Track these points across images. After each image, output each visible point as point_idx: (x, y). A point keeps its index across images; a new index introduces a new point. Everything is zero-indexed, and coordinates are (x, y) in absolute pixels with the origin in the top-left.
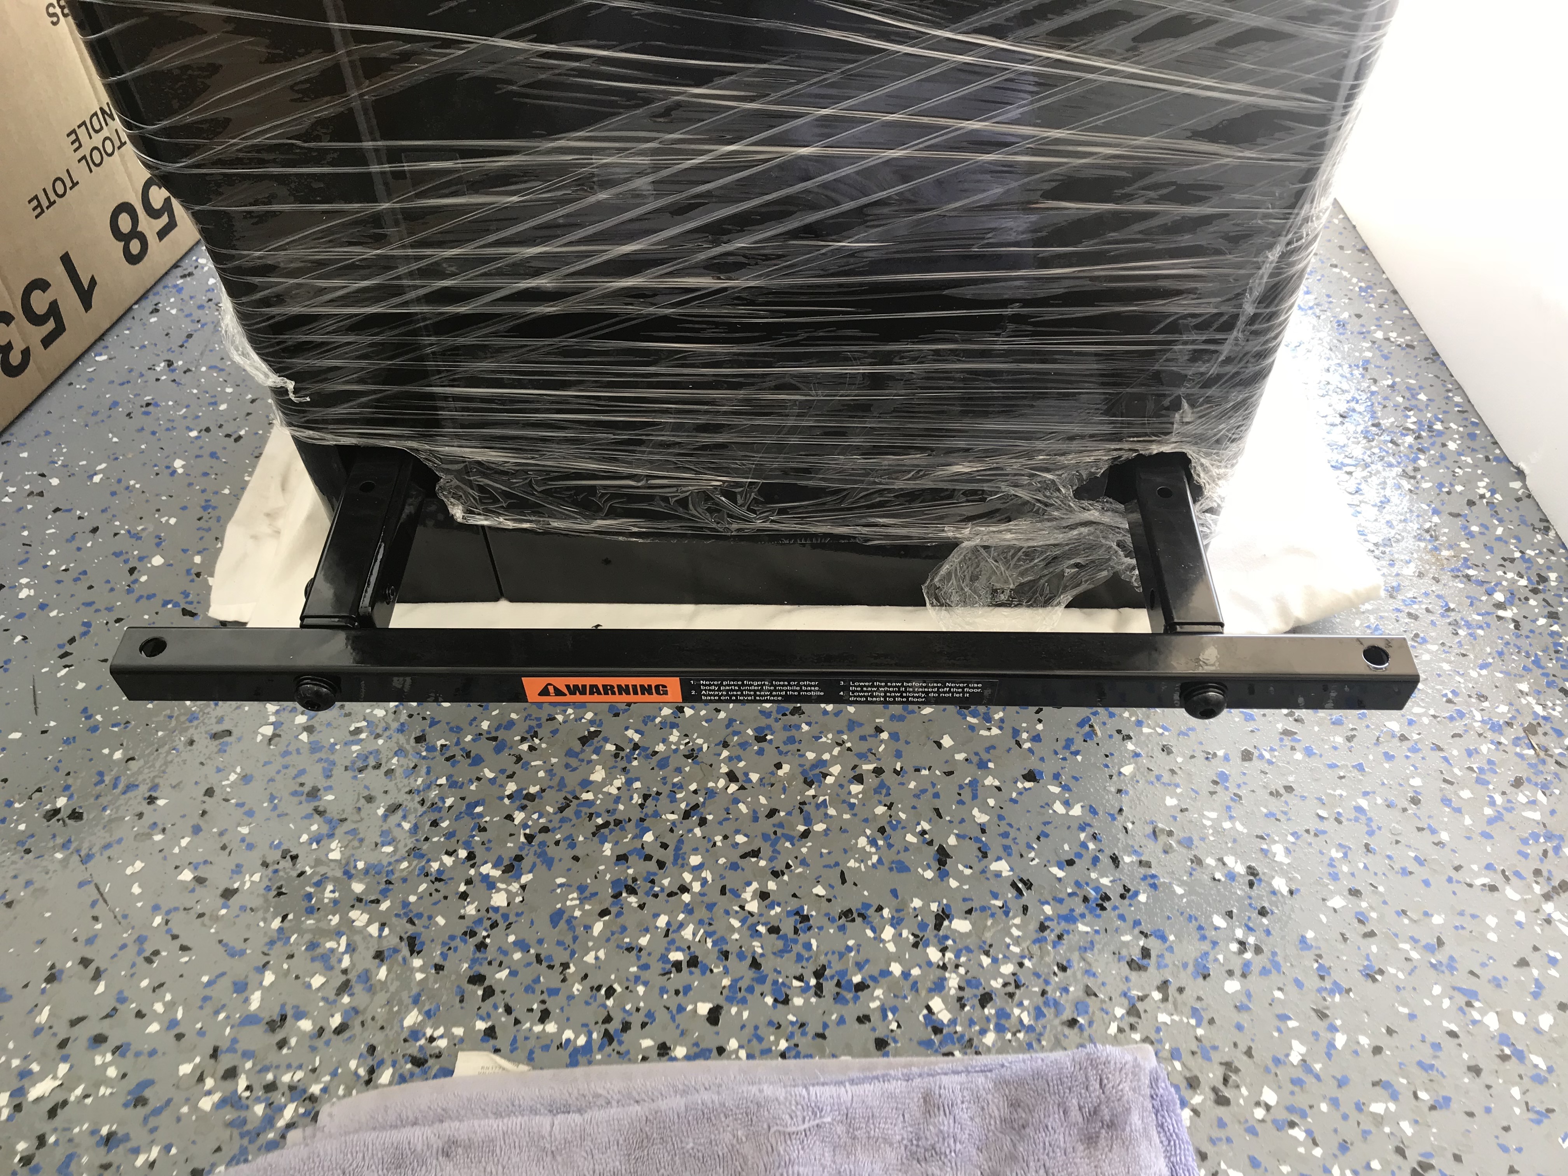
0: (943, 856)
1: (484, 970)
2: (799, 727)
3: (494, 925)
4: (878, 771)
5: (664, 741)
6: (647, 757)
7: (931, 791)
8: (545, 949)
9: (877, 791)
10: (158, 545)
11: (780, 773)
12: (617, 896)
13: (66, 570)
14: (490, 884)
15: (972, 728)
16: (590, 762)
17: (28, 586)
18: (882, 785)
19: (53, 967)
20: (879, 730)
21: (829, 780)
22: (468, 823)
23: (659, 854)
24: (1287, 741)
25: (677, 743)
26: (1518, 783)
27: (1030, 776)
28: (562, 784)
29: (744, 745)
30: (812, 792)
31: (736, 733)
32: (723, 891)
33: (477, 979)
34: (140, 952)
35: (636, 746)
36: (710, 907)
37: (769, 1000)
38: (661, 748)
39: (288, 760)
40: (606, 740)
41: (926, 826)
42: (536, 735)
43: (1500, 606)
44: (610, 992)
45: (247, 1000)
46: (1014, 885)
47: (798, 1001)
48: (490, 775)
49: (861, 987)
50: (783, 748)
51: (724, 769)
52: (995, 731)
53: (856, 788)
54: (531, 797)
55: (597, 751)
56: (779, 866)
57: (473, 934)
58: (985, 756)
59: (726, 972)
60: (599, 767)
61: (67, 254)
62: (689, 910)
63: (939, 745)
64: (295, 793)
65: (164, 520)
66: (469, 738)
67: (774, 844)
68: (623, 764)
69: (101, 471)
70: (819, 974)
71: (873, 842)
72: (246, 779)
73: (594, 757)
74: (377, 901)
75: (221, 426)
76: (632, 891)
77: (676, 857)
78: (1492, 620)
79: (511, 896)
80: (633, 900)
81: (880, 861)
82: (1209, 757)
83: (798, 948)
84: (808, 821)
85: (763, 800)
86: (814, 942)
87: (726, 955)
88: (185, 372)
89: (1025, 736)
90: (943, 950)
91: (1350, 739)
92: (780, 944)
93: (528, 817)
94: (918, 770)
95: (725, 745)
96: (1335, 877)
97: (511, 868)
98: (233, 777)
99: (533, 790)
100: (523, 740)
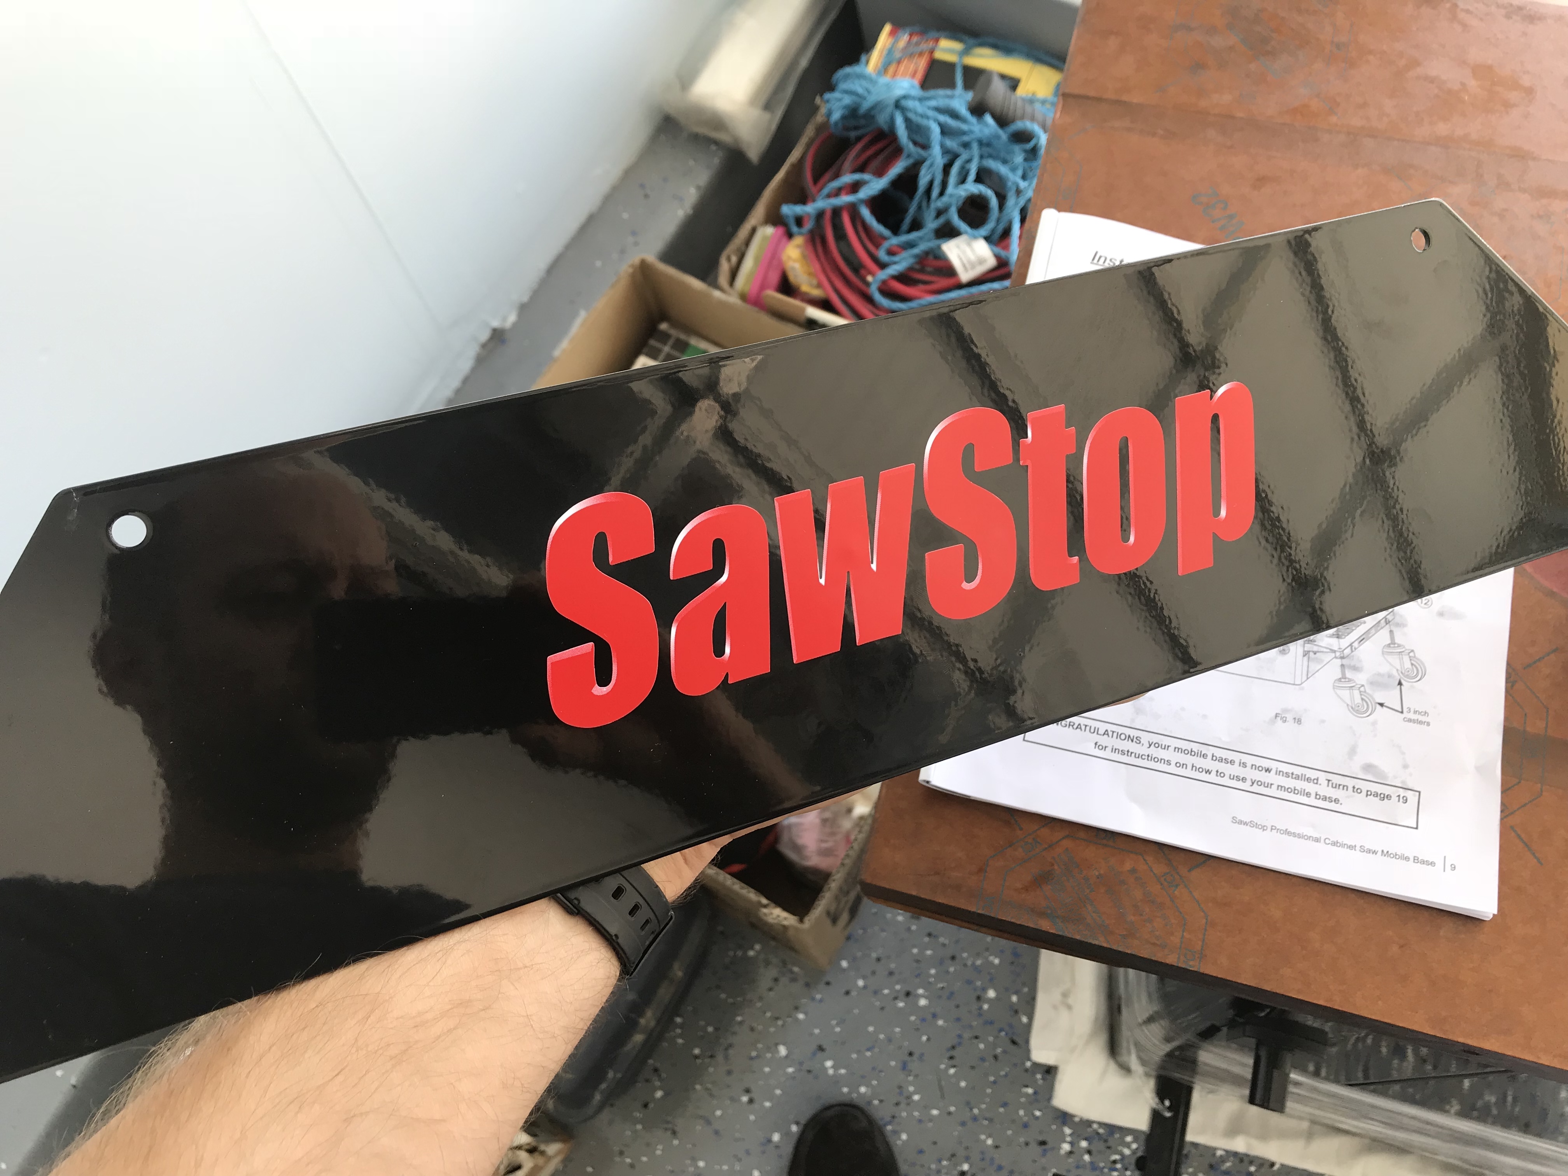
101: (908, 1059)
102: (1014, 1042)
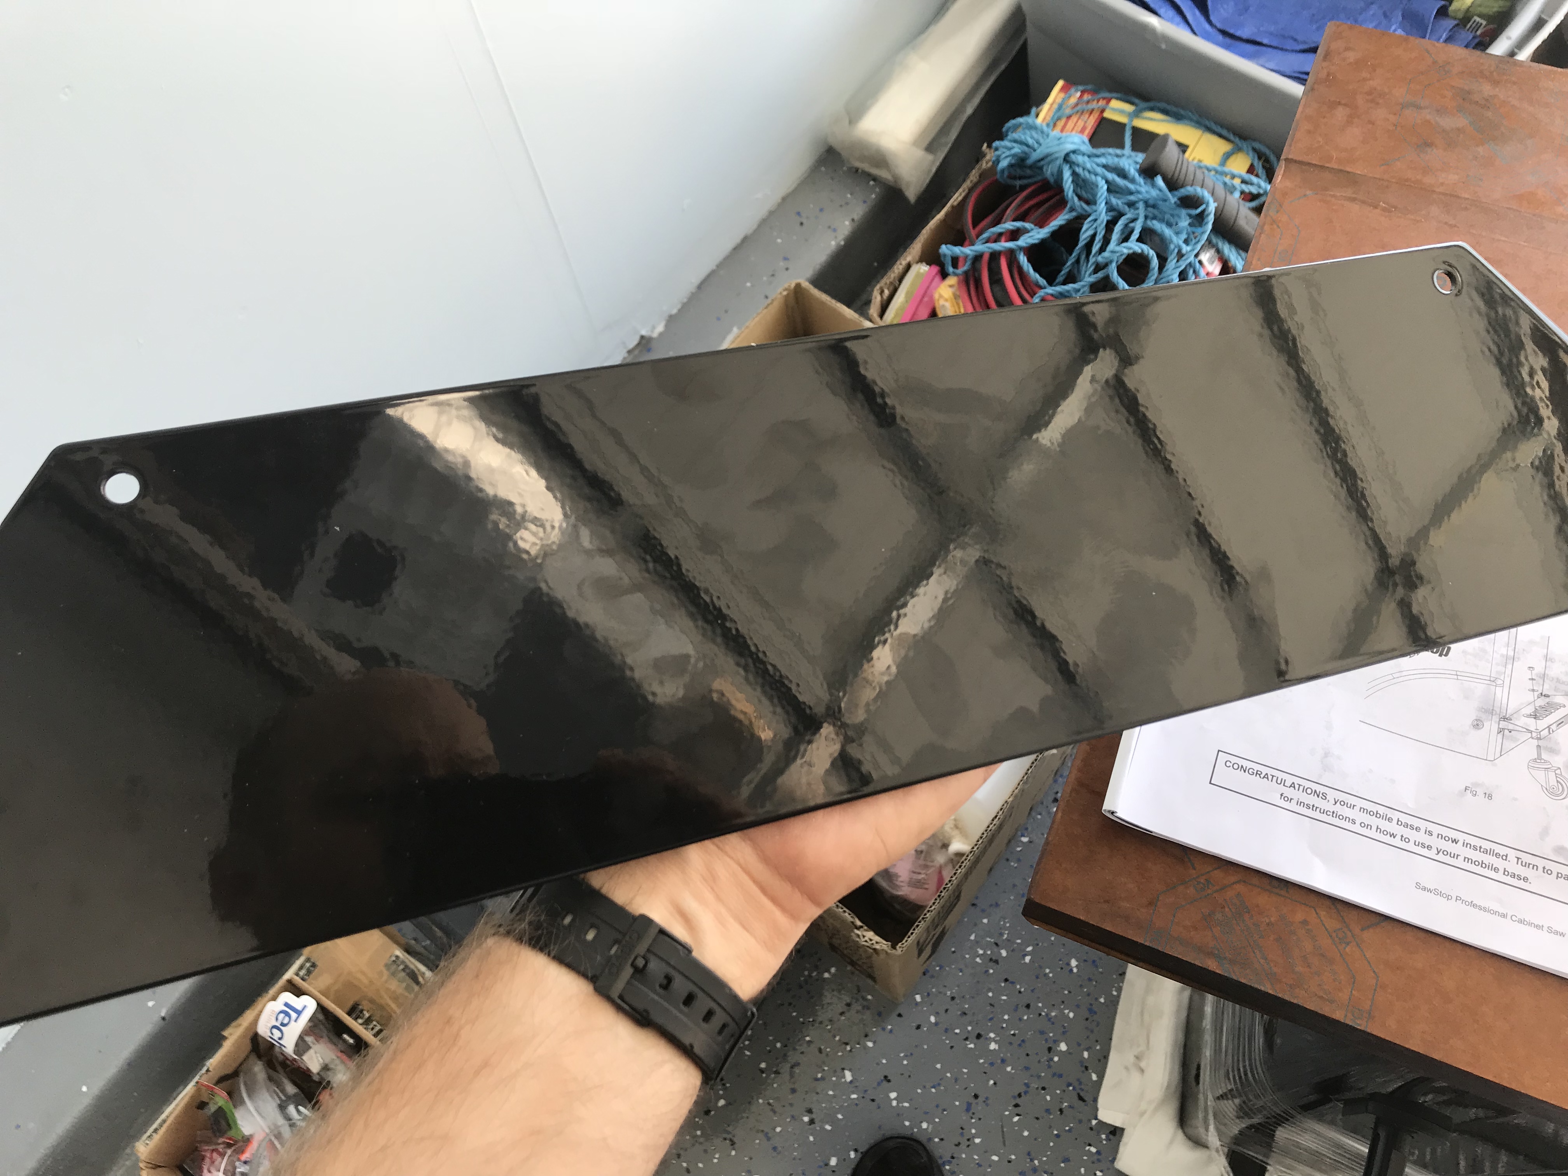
101: (972, 1100)
102: (1081, 1098)
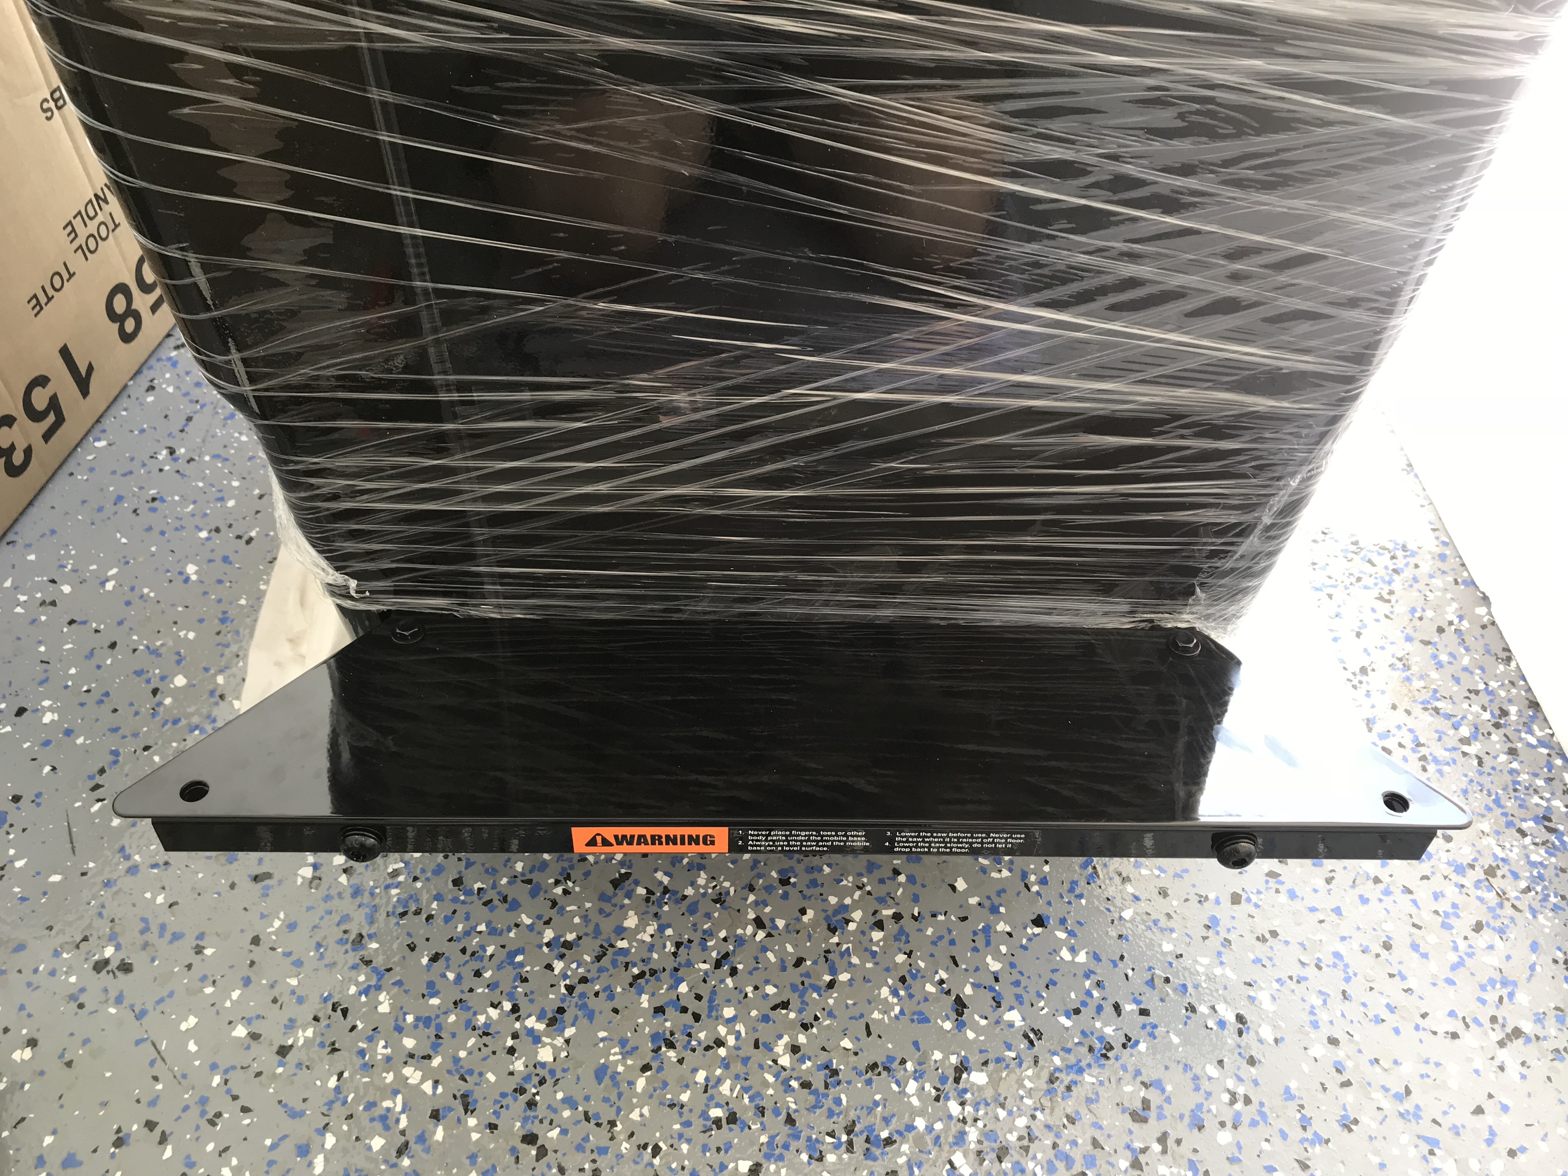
0: (960, 1005)
1: (536, 1128)
2: (821, 870)
3: (542, 1082)
4: (897, 917)
5: (693, 884)
6: (677, 902)
7: (947, 938)
8: (593, 1107)
9: (897, 938)
10: (179, 662)
11: (805, 919)
12: (657, 1050)
13: (88, 691)
14: (535, 1038)
15: (984, 870)
16: (622, 906)
17: (51, 709)
18: (902, 931)
19: (119, 1130)
20: (896, 872)
21: (852, 926)
22: (509, 973)
23: (693, 1006)
24: (1272, 882)
25: (706, 887)
26: (1478, 927)
27: (1039, 922)
28: (597, 932)
29: (769, 889)
30: (835, 940)
31: (760, 876)
32: (756, 1046)
33: (530, 1139)
34: (203, 1113)
35: (666, 890)
36: (745, 1061)
37: (804, 1157)
38: (689, 891)
39: (329, 905)
40: (637, 883)
41: (943, 975)
42: (568, 877)
43: (1465, 741)
44: (656, 1150)
45: (310, 1164)
46: (1026, 1036)
47: (831, 1158)
48: (528, 921)
49: (889, 1142)
50: (807, 892)
51: (752, 915)
52: (1005, 873)
53: (877, 935)
54: (568, 945)
55: (629, 895)
56: (808, 1019)
57: (521, 1091)
58: (996, 901)
59: (763, 1129)
60: (631, 913)
61: (65, 346)
62: (726, 1064)
63: (954, 888)
64: (341, 942)
65: (182, 634)
66: (504, 881)
67: (801, 996)
68: (654, 909)
69: (113, 577)
70: (849, 1131)
71: (895, 993)
72: (292, 926)
73: (627, 901)
74: (429, 1057)
75: (230, 526)
76: (671, 1045)
77: (711, 1009)
78: (1457, 755)
79: (556, 1050)
80: (672, 1054)
81: (902, 1012)
82: (1202, 900)
83: (828, 1103)
84: (833, 971)
85: (790, 948)
86: (843, 1097)
87: (761, 1111)
88: (188, 462)
89: (1033, 878)
90: (962, 1104)
91: (1329, 881)
92: (812, 1099)
93: (567, 967)
94: (934, 915)
95: (751, 889)
96: (1315, 1025)
97: (555, 1021)
98: (277, 924)
99: (570, 937)
100: (557, 883)
